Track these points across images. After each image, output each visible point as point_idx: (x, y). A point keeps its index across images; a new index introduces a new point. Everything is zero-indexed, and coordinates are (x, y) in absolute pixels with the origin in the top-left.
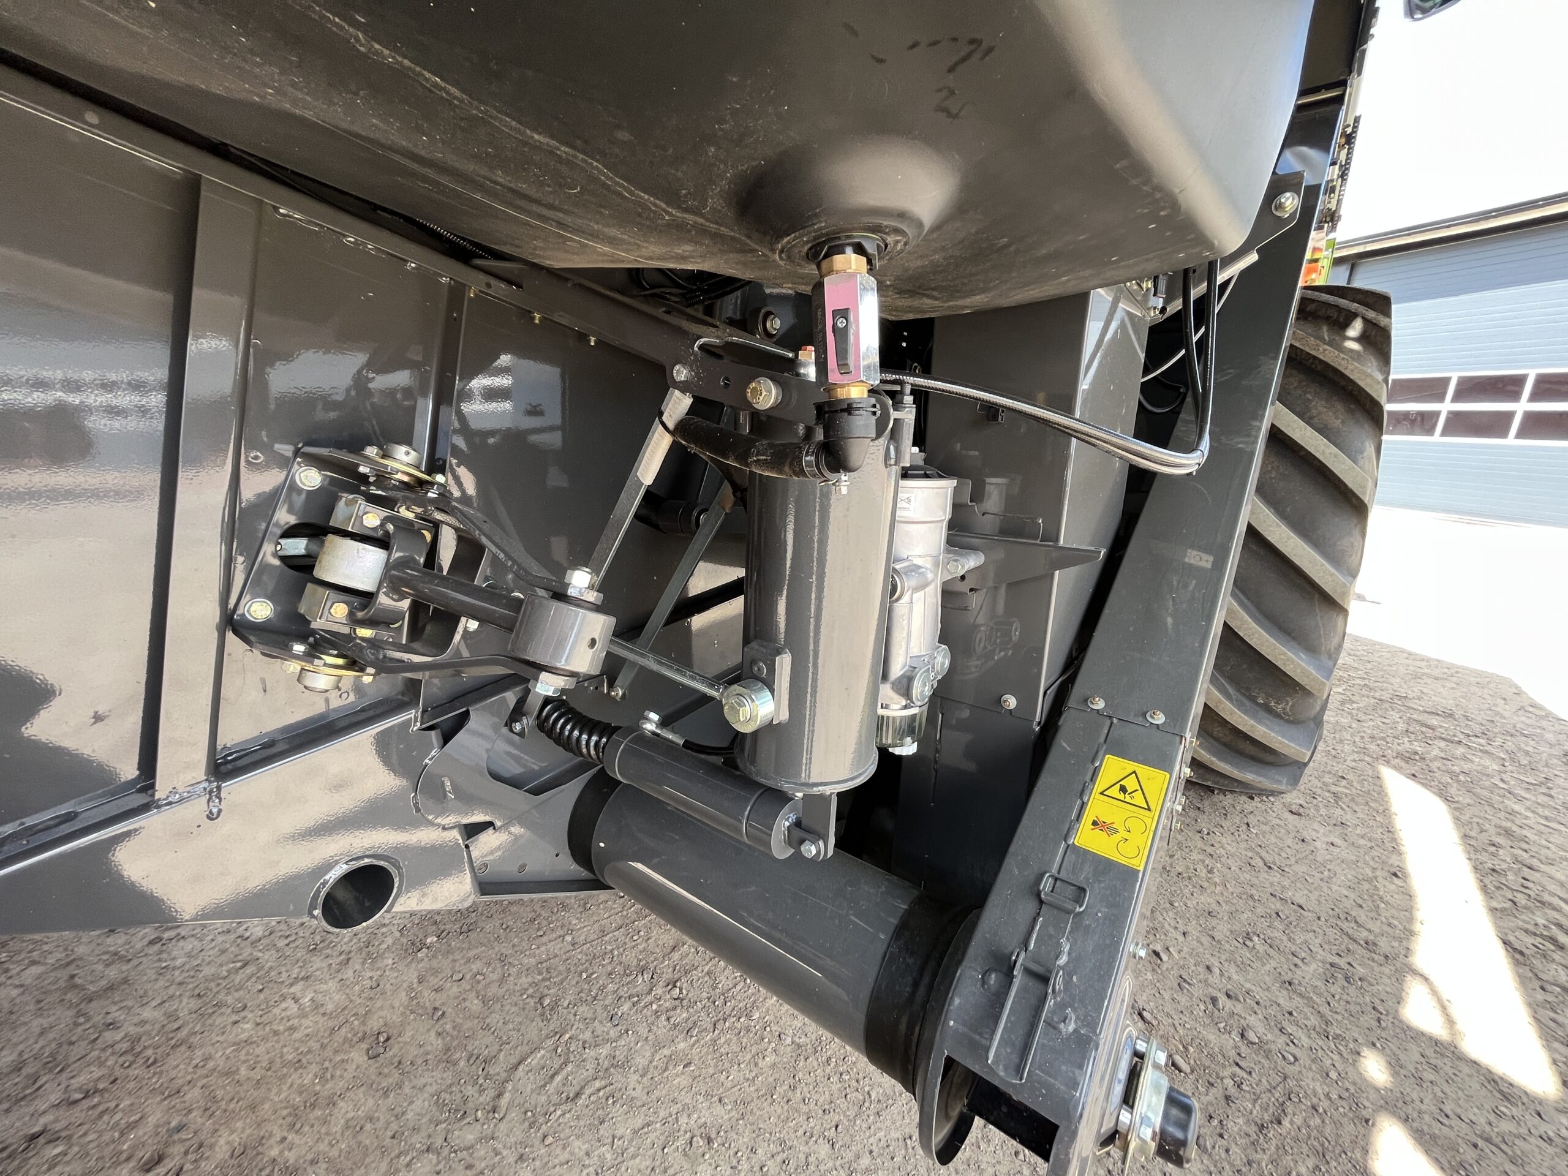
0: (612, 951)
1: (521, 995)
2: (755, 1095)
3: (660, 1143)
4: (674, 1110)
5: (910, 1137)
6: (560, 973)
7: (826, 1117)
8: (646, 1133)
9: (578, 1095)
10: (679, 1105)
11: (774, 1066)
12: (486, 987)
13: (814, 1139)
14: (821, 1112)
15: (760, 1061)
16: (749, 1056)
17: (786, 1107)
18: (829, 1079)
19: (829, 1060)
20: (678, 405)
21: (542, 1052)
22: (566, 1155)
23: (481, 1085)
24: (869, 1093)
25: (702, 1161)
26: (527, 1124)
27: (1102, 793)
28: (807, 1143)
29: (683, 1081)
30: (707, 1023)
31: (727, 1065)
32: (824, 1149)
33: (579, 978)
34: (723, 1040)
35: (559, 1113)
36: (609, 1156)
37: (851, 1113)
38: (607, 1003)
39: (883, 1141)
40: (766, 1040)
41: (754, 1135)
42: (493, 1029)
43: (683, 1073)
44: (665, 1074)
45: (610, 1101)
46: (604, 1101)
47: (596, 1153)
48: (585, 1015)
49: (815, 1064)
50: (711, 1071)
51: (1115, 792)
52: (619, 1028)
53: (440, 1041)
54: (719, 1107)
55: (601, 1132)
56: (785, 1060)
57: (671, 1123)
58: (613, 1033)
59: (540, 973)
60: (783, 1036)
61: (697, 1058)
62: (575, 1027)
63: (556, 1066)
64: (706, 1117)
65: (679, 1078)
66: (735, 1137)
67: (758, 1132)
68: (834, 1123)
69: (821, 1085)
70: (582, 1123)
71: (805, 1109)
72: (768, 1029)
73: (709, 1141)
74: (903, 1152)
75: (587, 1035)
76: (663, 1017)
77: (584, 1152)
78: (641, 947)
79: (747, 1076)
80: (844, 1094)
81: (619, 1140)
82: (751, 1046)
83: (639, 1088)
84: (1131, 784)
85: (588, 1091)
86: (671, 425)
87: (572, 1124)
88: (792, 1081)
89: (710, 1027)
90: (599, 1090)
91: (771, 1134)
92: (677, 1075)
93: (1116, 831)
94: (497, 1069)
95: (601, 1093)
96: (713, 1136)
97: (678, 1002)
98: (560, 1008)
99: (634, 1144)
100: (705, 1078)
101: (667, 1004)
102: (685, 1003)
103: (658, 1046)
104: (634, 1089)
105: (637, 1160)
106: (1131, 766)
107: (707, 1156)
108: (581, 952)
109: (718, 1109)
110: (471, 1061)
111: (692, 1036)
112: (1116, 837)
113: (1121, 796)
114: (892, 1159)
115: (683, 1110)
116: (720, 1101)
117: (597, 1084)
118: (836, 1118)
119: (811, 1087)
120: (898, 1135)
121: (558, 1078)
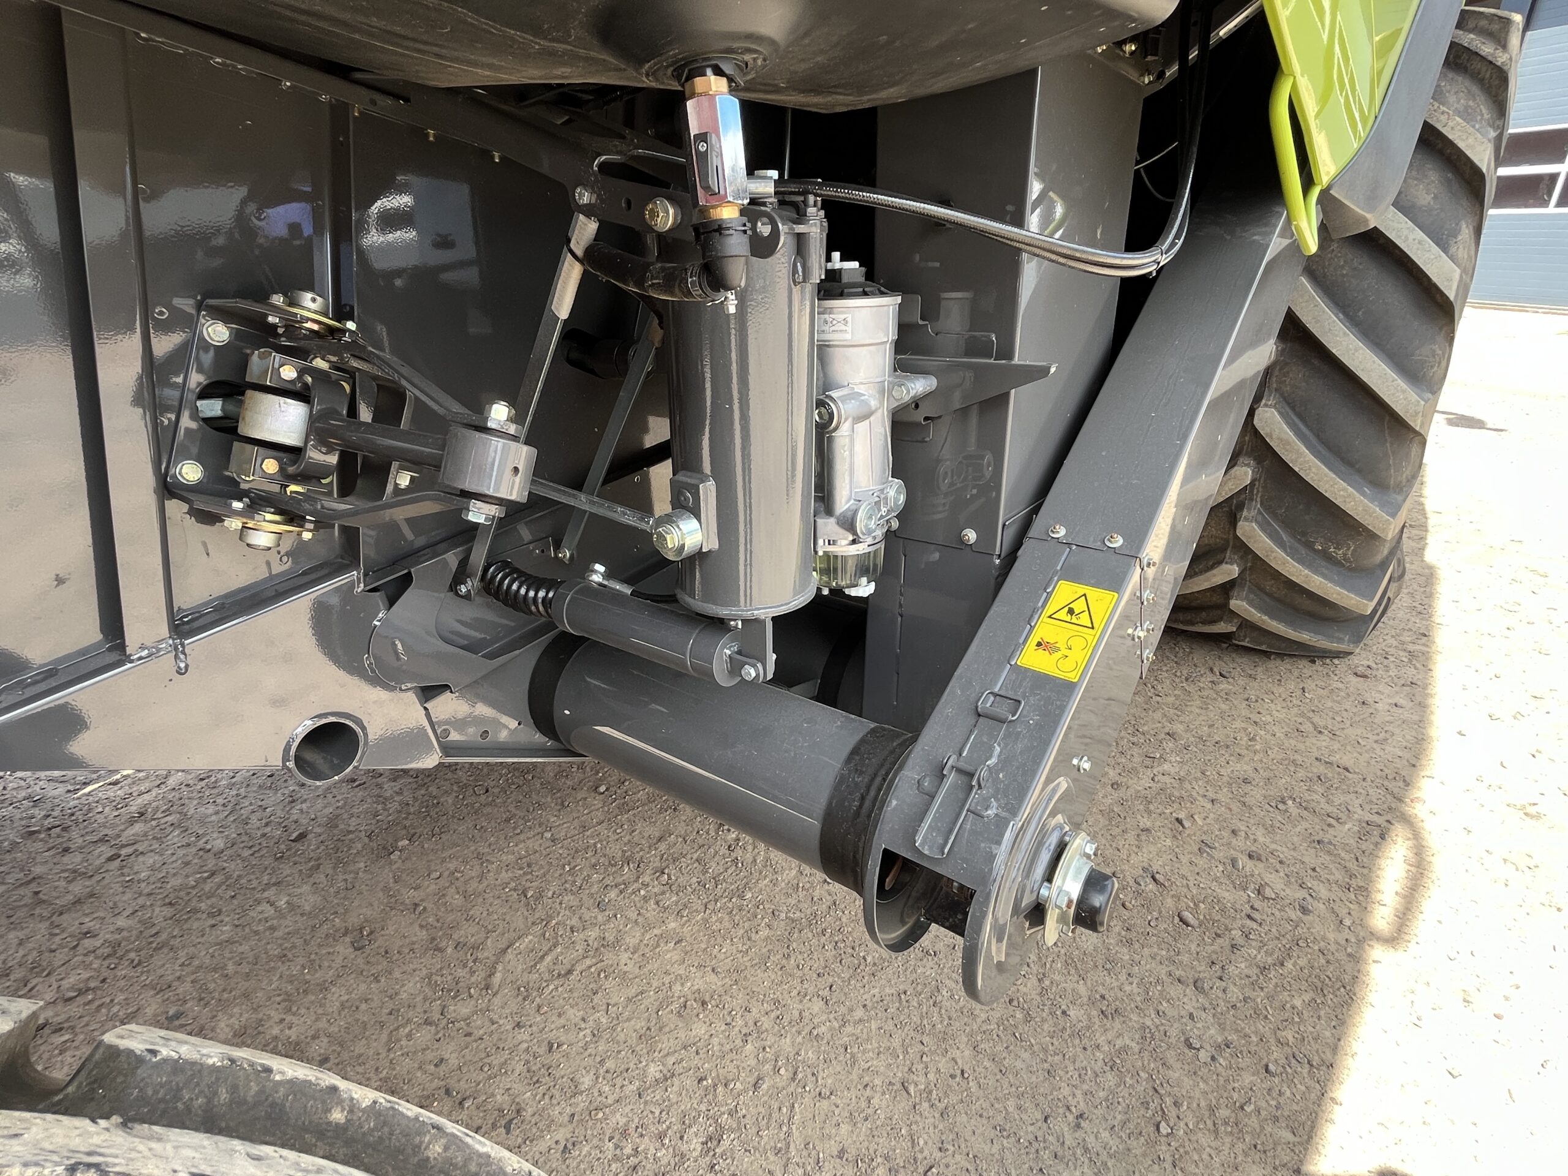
0: (595, 845)
1: (503, 889)
2: (749, 964)
3: (655, 1007)
4: (667, 980)
5: (905, 993)
6: (542, 867)
7: (820, 979)
8: (639, 1000)
9: (570, 972)
10: (672, 976)
11: (767, 938)
12: (466, 882)
13: (808, 998)
14: (815, 976)
15: (753, 935)
16: (742, 931)
17: (780, 973)
18: (824, 947)
19: (824, 930)
20: (584, 231)
21: (530, 937)
22: (562, 1021)
23: (471, 968)
24: (864, 958)
25: (696, 1019)
26: (520, 998)
27: (1050, 617)
28: (801, 1001)
29: (675, 956)
30: (698, 905)
31: (719, 940)
32: (817, 1006)
33: (562, 871)
34: (714, 918)
35: (551, 987)
36: (604, 1020)
37: (845, 975)
38: (593, 891)
39: (878, 995)
40: (760, 916)
41: (748, 997)
42: (477, 920)
43: (674, 949)
44: (658, 950)
45: (602, 975)
46: (596, 975)
47: (592, 1018)
48: (571, 904)
49: (810, 935)
50: (703, 946)
51: (1063, 615)
52: (607, 913)
53: (424, 933)
54: (713, 976)
55: (595, 1001)
56: (779, 933)
57: (665, 991)
58: (601, 918)
59: (521, 869)
60: (776, 913)
61: (688, 935)
62: (561, 915)
63: (545, 949)
64: (699, 984)
65: (670, 953)
66: (729, 999)
67: (751, 994)
68: (828, 984)
69: (816, 953)
70: (576, 995)
71: (800, 973)
72: (761, 907)
73: (704, 1003)
74: (897, 1004)
75: (575, 921)
76: (652, 902)
77: (580, 1018)
78: (626, 840)
79: (740, 949)
80: (838, 960)
81: (614, 1006)
82: (744, 922)
83: (631, 964)
84: (1080, 606)
85: (579, 968)
86: (579, 252)
87: (566, 995)
88: (786, 951)
89: (701, 908)
90: (591, 967)
91: (765, 995)
92: (668, 951)
93: (1059, 649)
94: (487, 953)
95: (593, 970)
96: (707, 999)
97: (666, 888)
98: (545, 898)
99: (628, 1009)
100: (697, 952)
101: (656, 890)
102: (674, 888)
103: (648, 927)
104: (626, 965)
105: (632, 1022)
106: (1081, 589)
107: (701, 1016)
108: (562, 847)
109: (712, 978)
110: (459, 948)
111: (682, 916)
112: (1058, 655)
113: (1068, 618)
114: (886, 1010)
115: (676, 979)
116: (713, 970)
117: (588, 962)
118: (831, 980)
119: (806, 955)
120: (893, 991)
121: (548, 959)
